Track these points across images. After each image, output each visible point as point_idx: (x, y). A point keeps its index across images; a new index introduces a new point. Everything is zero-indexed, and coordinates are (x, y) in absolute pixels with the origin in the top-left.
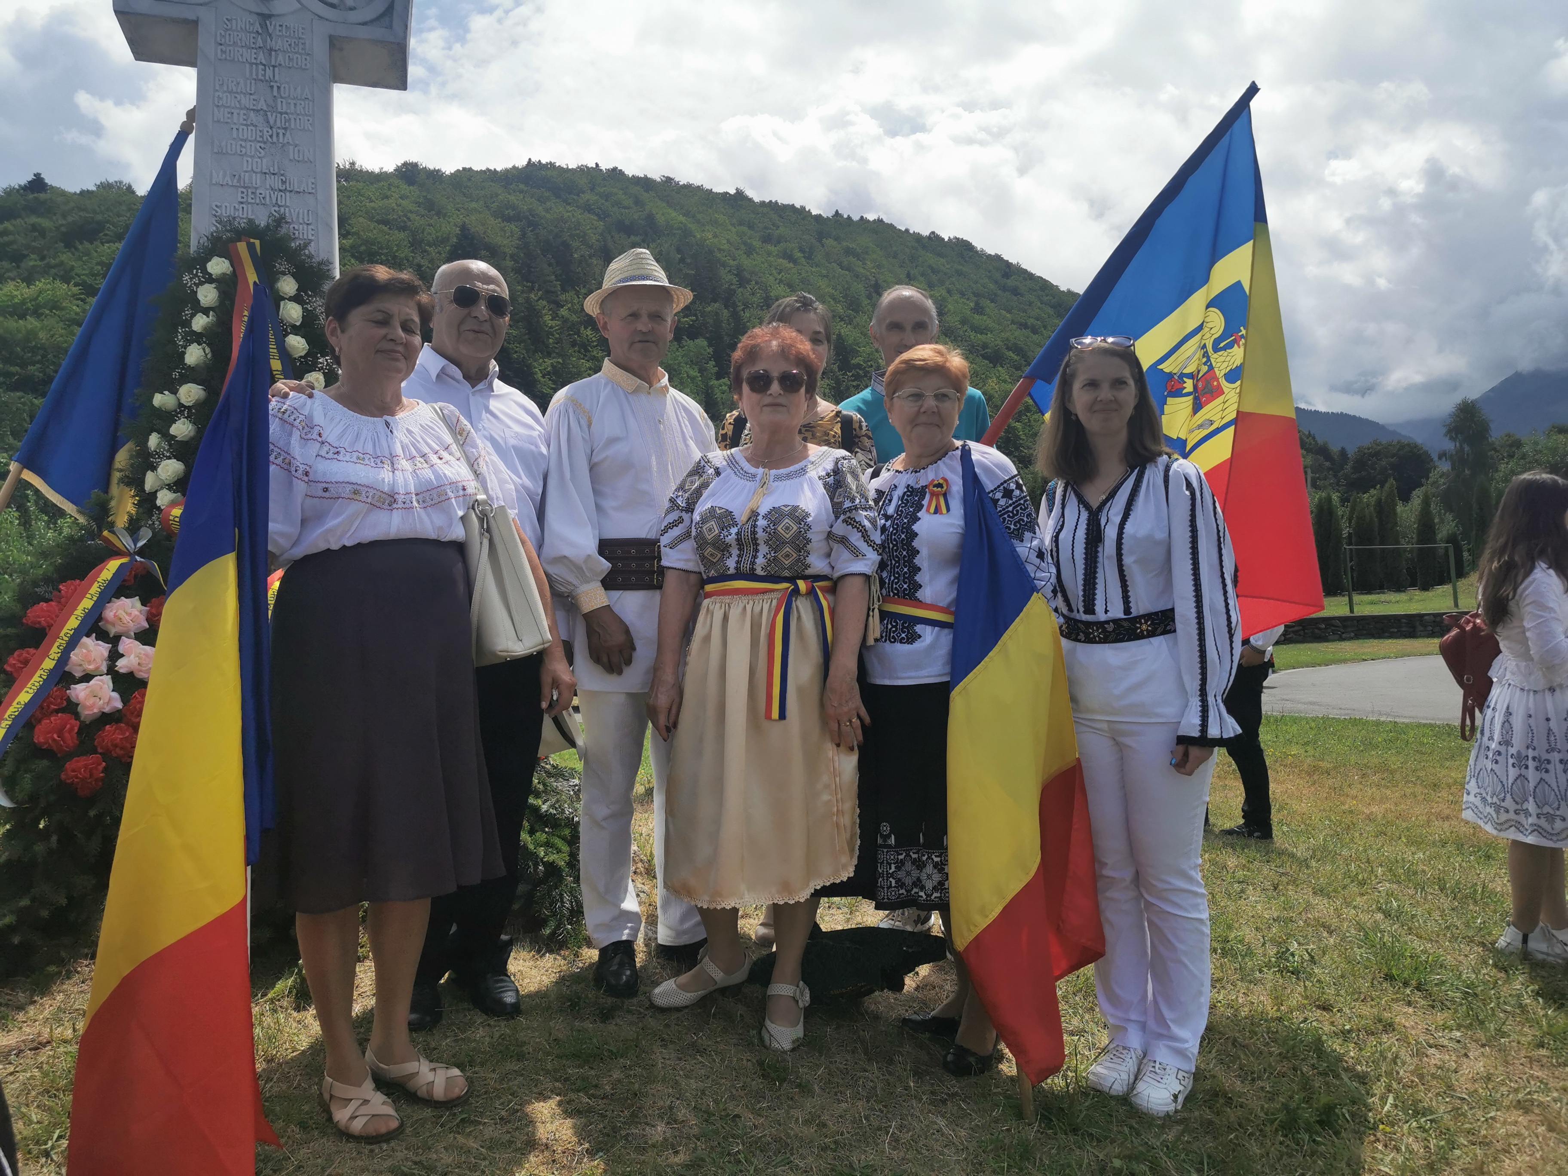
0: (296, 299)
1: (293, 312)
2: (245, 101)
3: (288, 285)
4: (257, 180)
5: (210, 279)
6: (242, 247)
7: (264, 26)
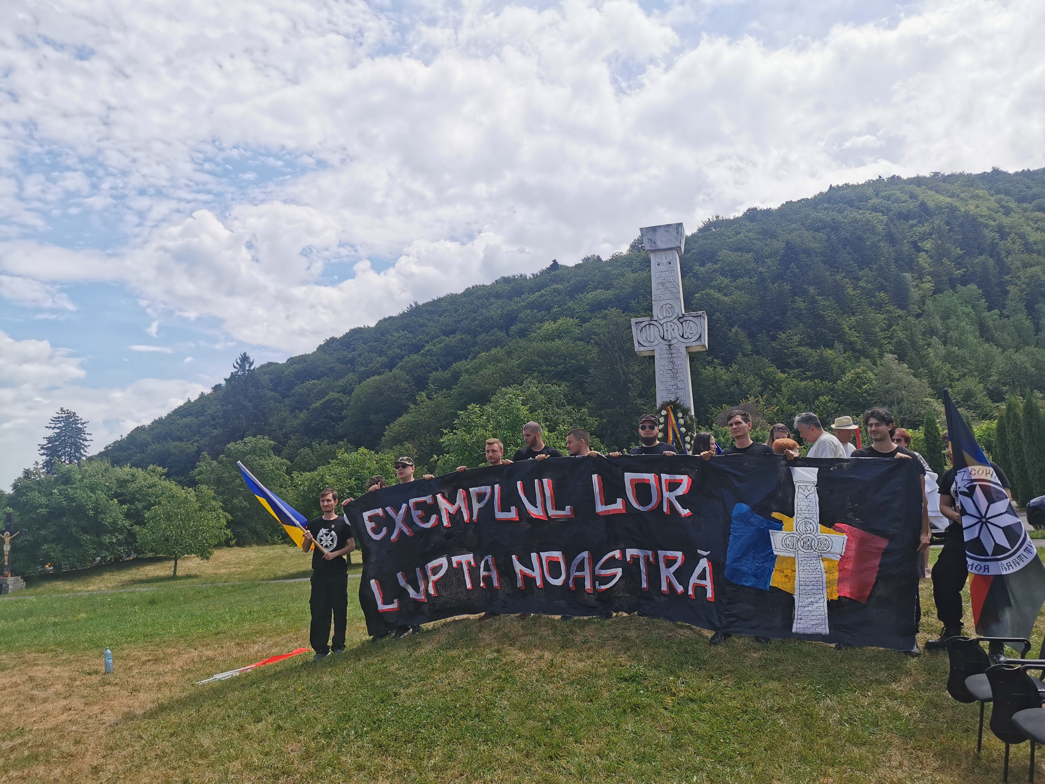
0: (682, 418)
1: (682, 421)
2: (667, 368)
3: (680, 415)
4: (671, 387)
5: (662, 416)
6: (669, 407)
7: (670, 348)
